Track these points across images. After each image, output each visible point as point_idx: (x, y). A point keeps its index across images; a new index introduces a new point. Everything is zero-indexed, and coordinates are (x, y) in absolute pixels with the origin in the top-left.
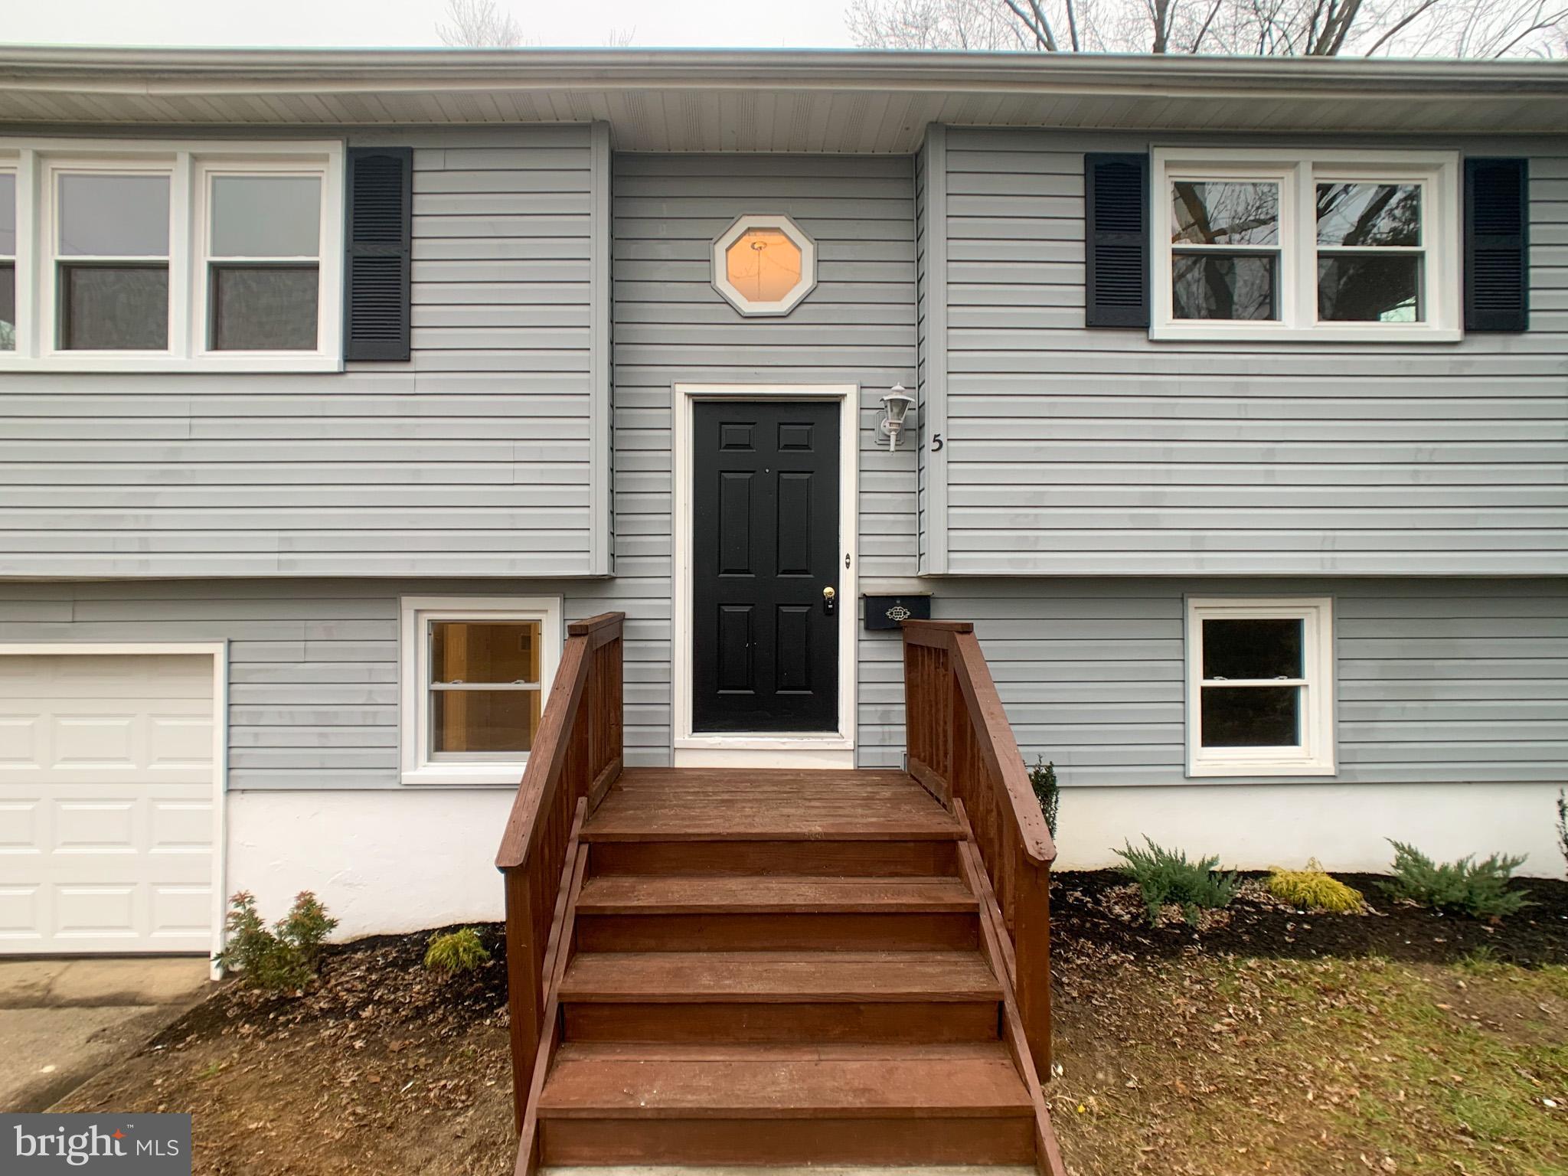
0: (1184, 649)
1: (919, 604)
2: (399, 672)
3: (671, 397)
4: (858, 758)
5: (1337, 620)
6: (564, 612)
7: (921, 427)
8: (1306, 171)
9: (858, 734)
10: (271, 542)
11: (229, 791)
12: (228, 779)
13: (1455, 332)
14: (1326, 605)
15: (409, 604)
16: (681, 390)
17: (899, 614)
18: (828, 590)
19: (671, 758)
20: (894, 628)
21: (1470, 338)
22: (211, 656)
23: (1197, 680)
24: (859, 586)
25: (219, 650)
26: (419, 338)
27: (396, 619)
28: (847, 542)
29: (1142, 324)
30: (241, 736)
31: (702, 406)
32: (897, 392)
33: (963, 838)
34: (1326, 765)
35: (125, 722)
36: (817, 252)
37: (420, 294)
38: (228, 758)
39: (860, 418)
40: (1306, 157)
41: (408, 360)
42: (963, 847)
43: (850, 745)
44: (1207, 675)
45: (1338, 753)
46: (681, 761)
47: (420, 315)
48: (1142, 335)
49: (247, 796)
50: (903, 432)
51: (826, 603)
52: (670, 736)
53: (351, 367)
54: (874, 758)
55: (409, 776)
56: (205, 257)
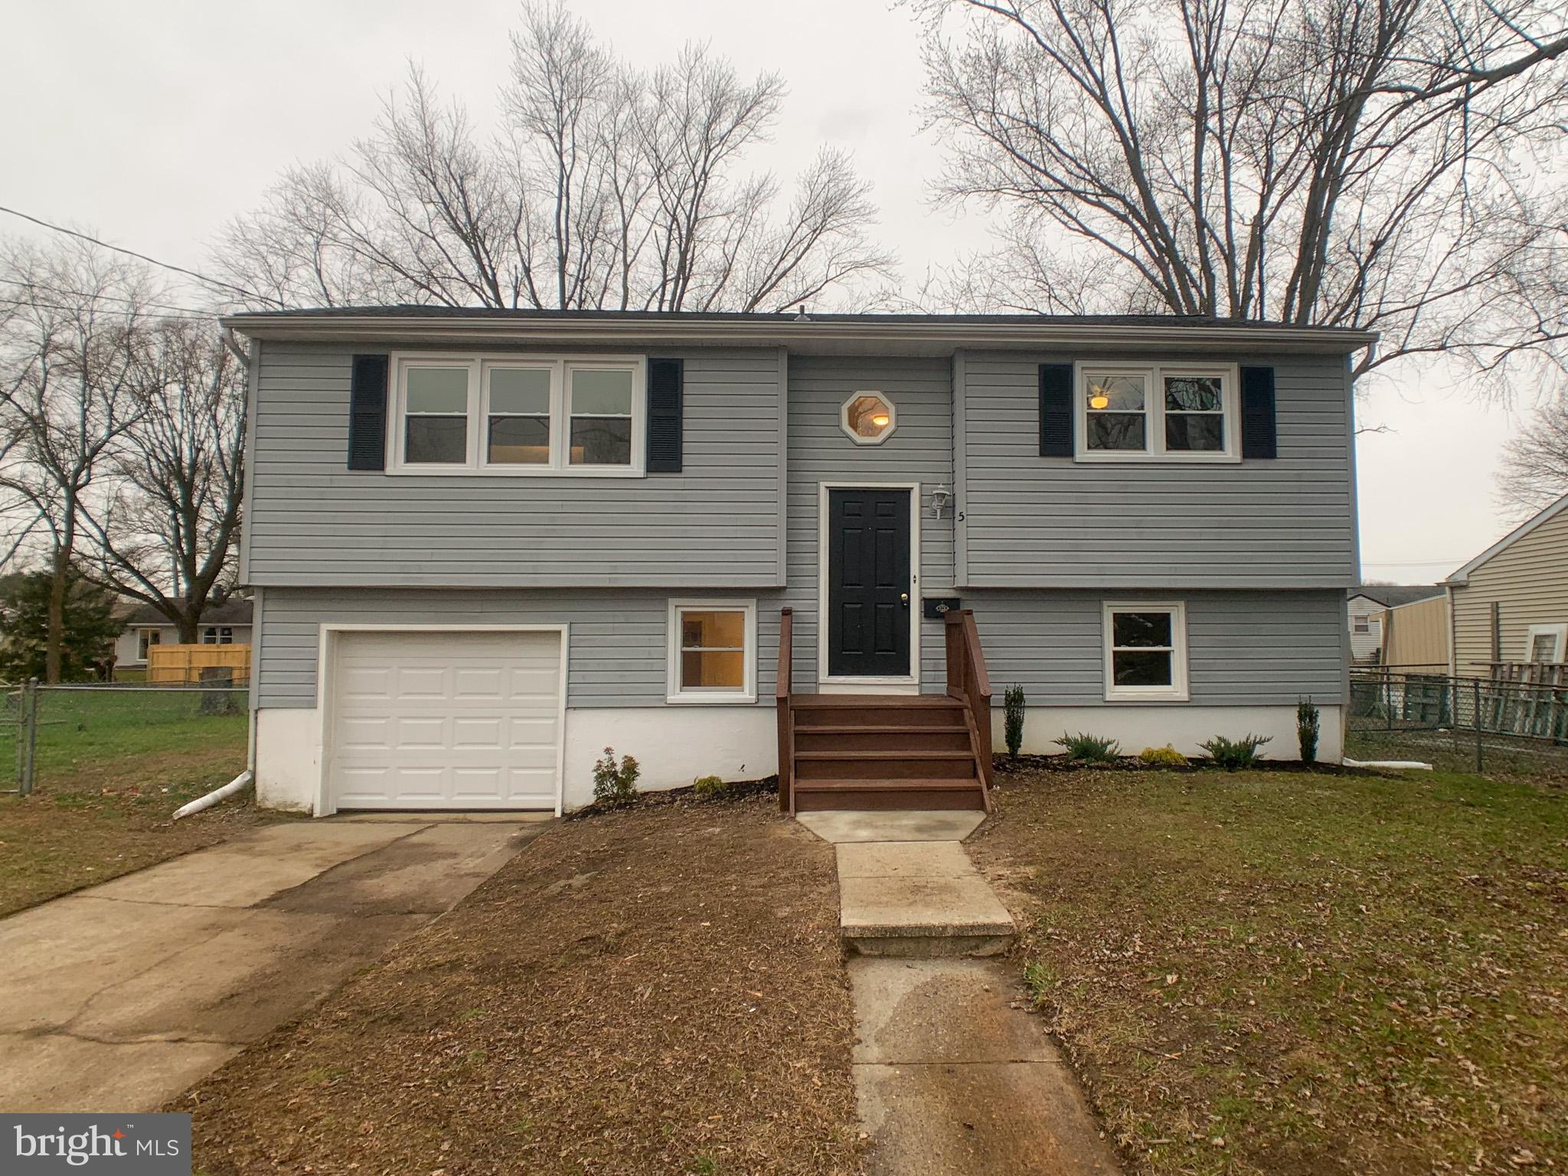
0: (1101, 629)
1: (953, 603)
2: (666, 641)
3: (818, 489)
4: (921, 690)
5: (1188, 612)
6: (757, 607)
7: (954, 506)
8: (1157, 372)
9: (921, 675)
10: (606, 567)
11: (567, 708)
12: (568, 702)
13: (1238, 459)
14: (1182, 605)
15: (672, 602)
16: (823, 485)
17: (943, 608)
18: (904, 595)
19: (817, 689)
20: (940, 616)
21: (1247, 460)
22: (559, 632)
23: (1110, 647)
24: (921, 593)
25: (564, 628)
26: (686, 460)
27: (666, 611)
28: (915, 569)
29: (1070, 453)
30: (576, 677)
31: (834, 492)
32: (941, 489)
33: (966, 708)
34: (1183, 695)
35: (496, 672)
36: (897, 410)
37: (687, 436)
38: (568, 689)
39: (921, 501)
40: (1156, 365)
41: (681, 471)
42: (965, 711)
43: (917, 681)
44: (1116, 645)
45: (1190, 688)
46: (823, 691)
47: (686, 447)
48: (1070, 459)
49: (577, 711)
50: (944, 509)
51: (903, 602)
52: (817, 677)
53: (650, 475)
54: (929, 689)
55: (672, 698)
56: (569, 415)
